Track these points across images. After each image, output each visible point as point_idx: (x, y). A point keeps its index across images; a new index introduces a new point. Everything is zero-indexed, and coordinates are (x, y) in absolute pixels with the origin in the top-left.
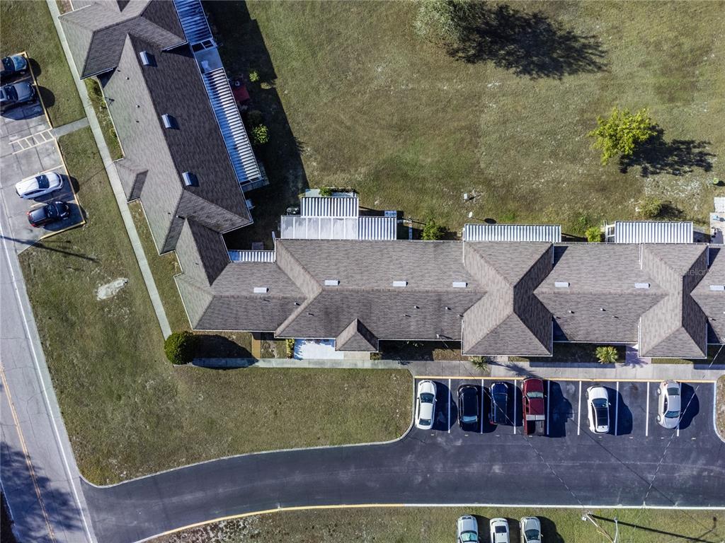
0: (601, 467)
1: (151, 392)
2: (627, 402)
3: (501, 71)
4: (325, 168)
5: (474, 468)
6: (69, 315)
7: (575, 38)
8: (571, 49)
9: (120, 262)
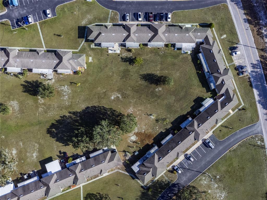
0: (138, 7)
1: (216, 19)
2: (134, 18)
3: (157, 74)
4: (187, 57)
5: (160, 7)
6: (231, 32)
7: (145, 80)
8: (146, 78)
9: (222, 41)
